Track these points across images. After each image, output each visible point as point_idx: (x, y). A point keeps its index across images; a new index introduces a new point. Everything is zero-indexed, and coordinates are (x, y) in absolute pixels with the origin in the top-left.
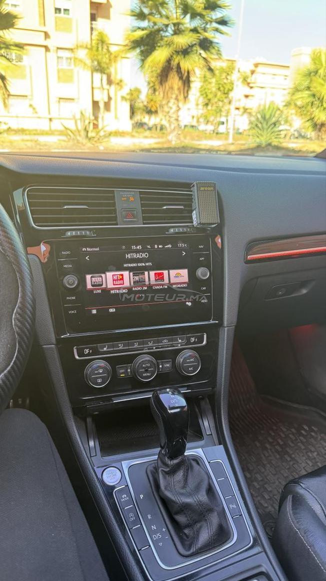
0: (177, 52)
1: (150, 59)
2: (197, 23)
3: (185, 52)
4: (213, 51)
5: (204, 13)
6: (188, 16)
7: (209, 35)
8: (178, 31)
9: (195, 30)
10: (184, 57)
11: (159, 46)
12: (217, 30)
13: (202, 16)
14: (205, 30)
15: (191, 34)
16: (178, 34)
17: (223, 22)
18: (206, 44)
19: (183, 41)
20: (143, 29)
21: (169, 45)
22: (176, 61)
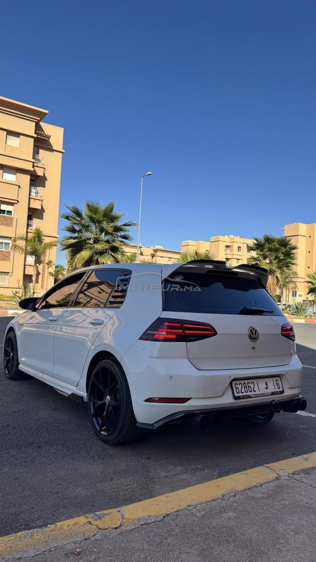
0: (97, 253)
1: (78, 256)
2: (108, 237)
3: (101, 253)
4: (119, 253)
5: (113, 233)
6: (103, 234)
7: (116, 244)
8: (96, 241)
9: (108, 242)
10: (101, 255)
11: (85, 249)
12: (121, 242)
13: (111, 234)
14: (113, 241)
15: (105, 244)
16: (97, 243)
17: (125, 237)
18: (115, 249)
19: (99, 247)
20: (74, 239)
21: (91, 248)
22: (96, 258)
